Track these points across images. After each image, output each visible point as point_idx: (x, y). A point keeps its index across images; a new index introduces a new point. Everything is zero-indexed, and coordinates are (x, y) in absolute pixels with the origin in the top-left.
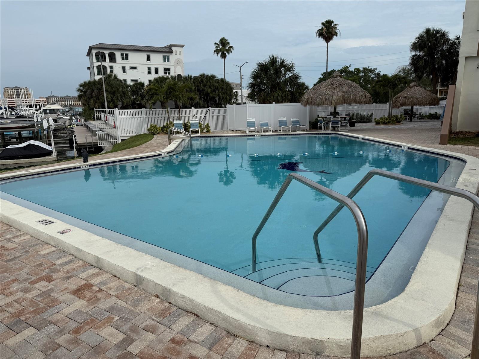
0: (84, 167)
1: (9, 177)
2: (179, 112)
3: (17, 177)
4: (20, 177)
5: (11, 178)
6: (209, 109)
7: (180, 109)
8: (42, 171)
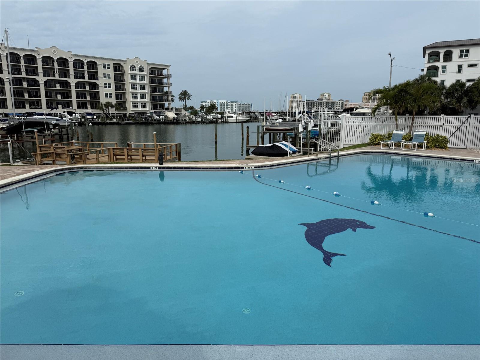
0: (154, 168)
1: (94, 167)
2: (413, 120)
3: (99, 168)
4: (102, 168)
5: (96, 168)
6: (469, 117)
7: (415, 117)
8: (118, 166)
